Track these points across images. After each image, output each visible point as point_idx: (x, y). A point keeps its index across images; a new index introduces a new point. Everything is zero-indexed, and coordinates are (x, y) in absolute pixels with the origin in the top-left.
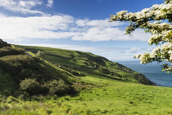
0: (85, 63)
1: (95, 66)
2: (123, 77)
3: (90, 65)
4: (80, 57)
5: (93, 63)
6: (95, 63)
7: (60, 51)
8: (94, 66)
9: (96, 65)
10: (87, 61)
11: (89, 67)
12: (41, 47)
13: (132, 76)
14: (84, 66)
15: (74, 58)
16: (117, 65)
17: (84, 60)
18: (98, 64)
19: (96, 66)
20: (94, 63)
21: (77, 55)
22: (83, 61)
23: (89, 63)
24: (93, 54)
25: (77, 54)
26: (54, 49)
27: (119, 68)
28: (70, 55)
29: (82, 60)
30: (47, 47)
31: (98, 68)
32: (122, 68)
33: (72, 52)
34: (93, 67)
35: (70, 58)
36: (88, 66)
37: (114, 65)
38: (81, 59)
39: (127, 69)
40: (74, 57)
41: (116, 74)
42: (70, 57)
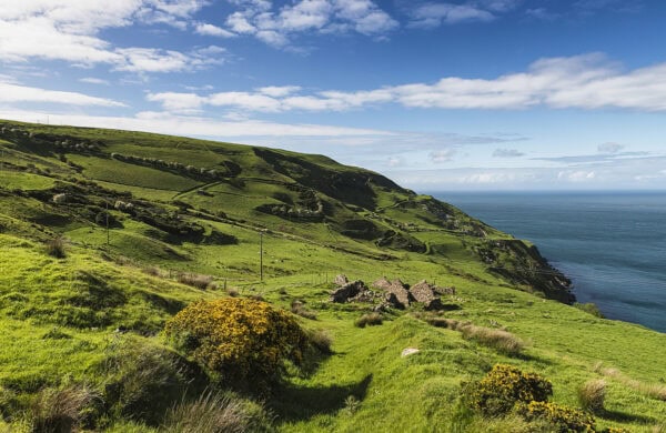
0: (278, 196)
1: (321, 207)
2: (428, 250)
3: (301, 204)
4: (263, 171)
5: (312, 196)
6: (324, 197)
7: (186, 148)
8: (314, 207)
9: (323, 202)
10: (289, 186)
11: (291, 210)
12: (105, 130)
13: (468, 248)
14: (274, 205)
15: (239, 177)
16: (425, 207)
17: (278, 183)
18: (333, 200)
19: (323, 209)
20: (320, 195)
21: (252, 163)
22: (274, 188)
23: (295, 195)
24: (333, 162)
25: (254, 159)
26: (163, 137)
27: (430, 218)
28: (221, 164)
29: (273, 182)
30: (131, 132)
31: (331, 214)
32: (444, 217)
33: (235, 153)
34: (308, 211)
35: (222, 174)
36: (288, 208)
37: (414, 205)
38: (266, 178)
39: (465, 223)
40: (239, 171)
41: (401, 240)
42: (223, 169)
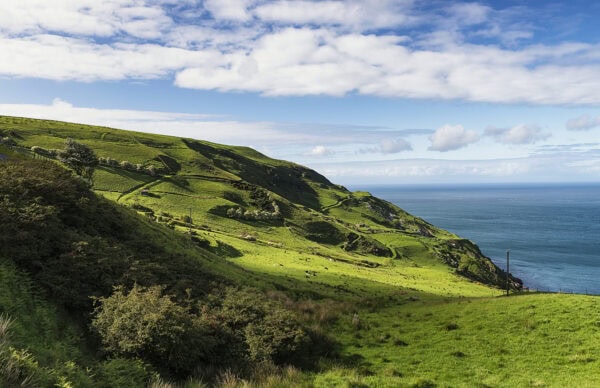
0: (228, 196)
1: (276, 207)
2: (395, 255)
3: (254, 204)
4: (203, 166)
5: (264, 195)
6: (276, 196)
7: (112, 140)
8: (270, 209)
9: (278, 202)
10: (236, 184)
11: (246, 213)
12: (14, 119)
13: (431, 251)
14: (228, 207)
15: (180, 173)
16: (368, 205)
17: (224, 181)
18: (286, 201)
19: (281, 209)
20: (272, 195)
21: (191, 156)
22: (222, 187)
23: (245, 194)
24: (261, 156)
25: (190, 154)
26: (82, 127)
27: (376, 217)
28: (157, 159)
29: (217, 180)
30: (44, 121)
31: (290, 217)
32: (387, 216)
33: (166, 145)
34: (266, 213)
35: (160, 171)
36: (244, 211)
37: (357, 203)
38: (209, 175)
39: (410, 222)
40: (178, 167)
41: (366, 244)
42: (160, 165)
